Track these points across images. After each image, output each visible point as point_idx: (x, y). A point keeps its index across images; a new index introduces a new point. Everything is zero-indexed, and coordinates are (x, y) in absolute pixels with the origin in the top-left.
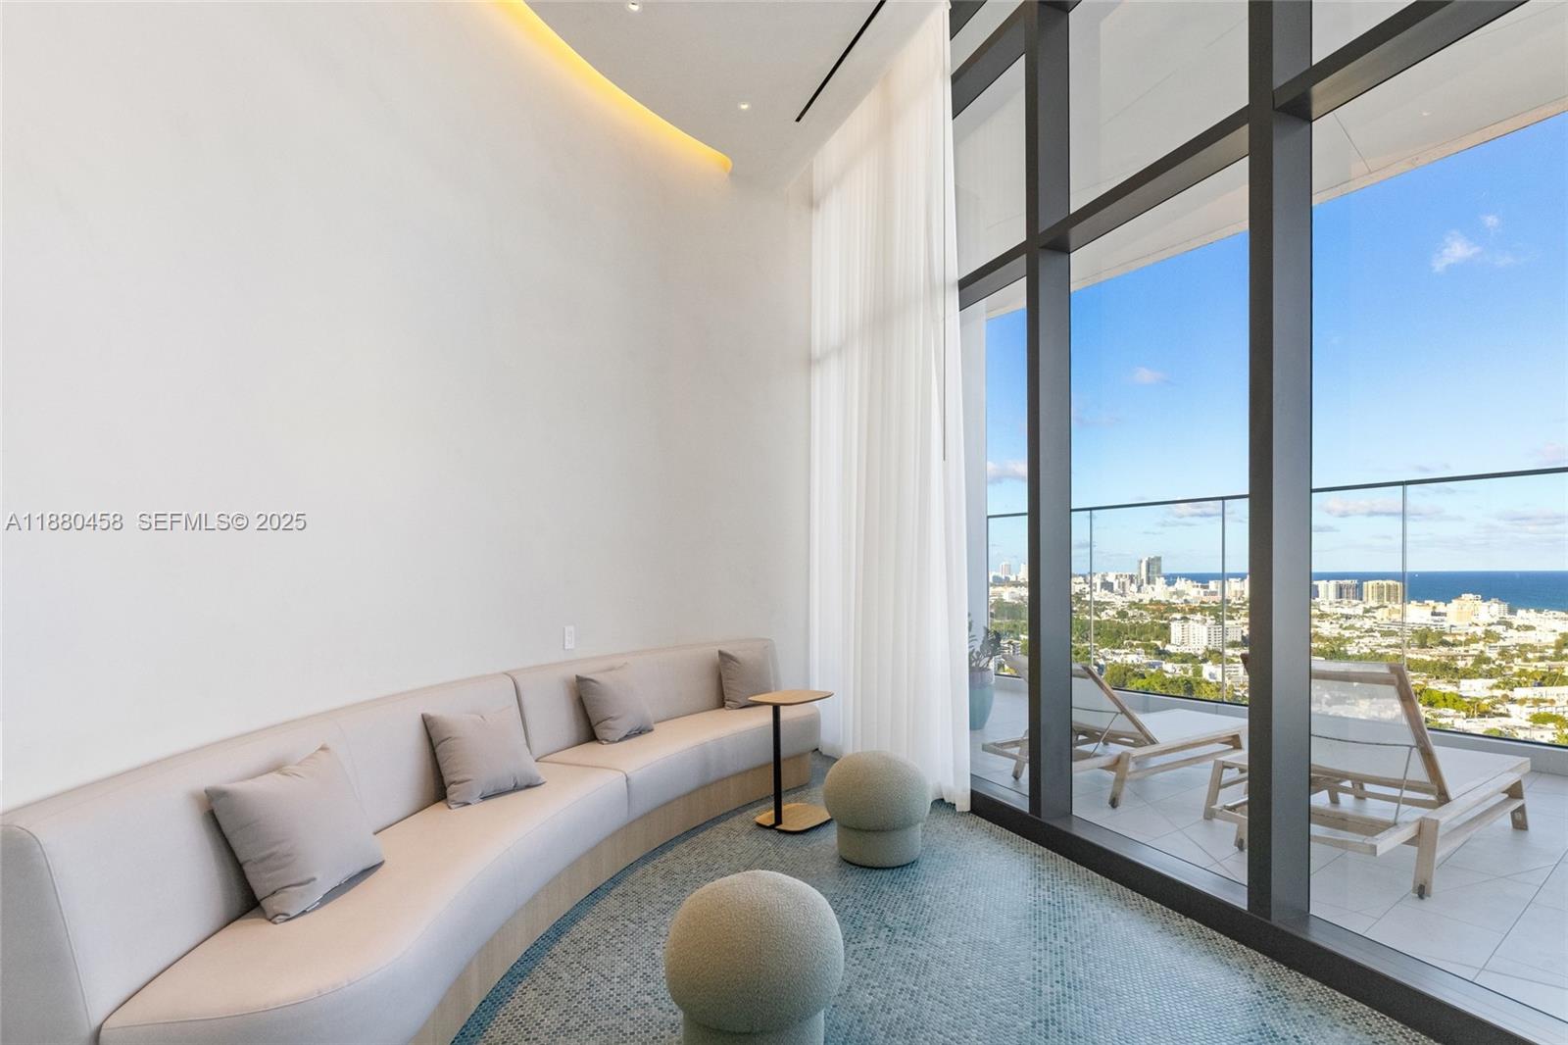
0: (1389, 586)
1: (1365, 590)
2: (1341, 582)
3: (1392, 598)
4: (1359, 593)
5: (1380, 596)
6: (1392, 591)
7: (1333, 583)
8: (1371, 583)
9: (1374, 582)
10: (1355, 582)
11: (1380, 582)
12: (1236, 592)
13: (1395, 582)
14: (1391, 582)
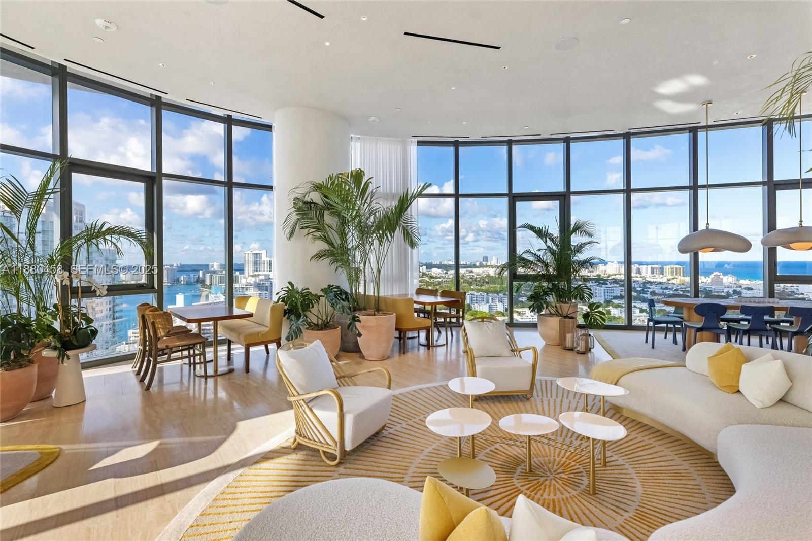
0: (676, 268)
1: (665, 270)
2: (653, 266)
3: (678, 274)
4: (662, 271)
5: (672, 273)
6: (678, 270)
7: (649, 267)
8: (668, 267)
9: (670, 266)
10: (660, 266)
11: (672, 266)
12: (602, 271)
13: (679, 266)
14: (677, 266)
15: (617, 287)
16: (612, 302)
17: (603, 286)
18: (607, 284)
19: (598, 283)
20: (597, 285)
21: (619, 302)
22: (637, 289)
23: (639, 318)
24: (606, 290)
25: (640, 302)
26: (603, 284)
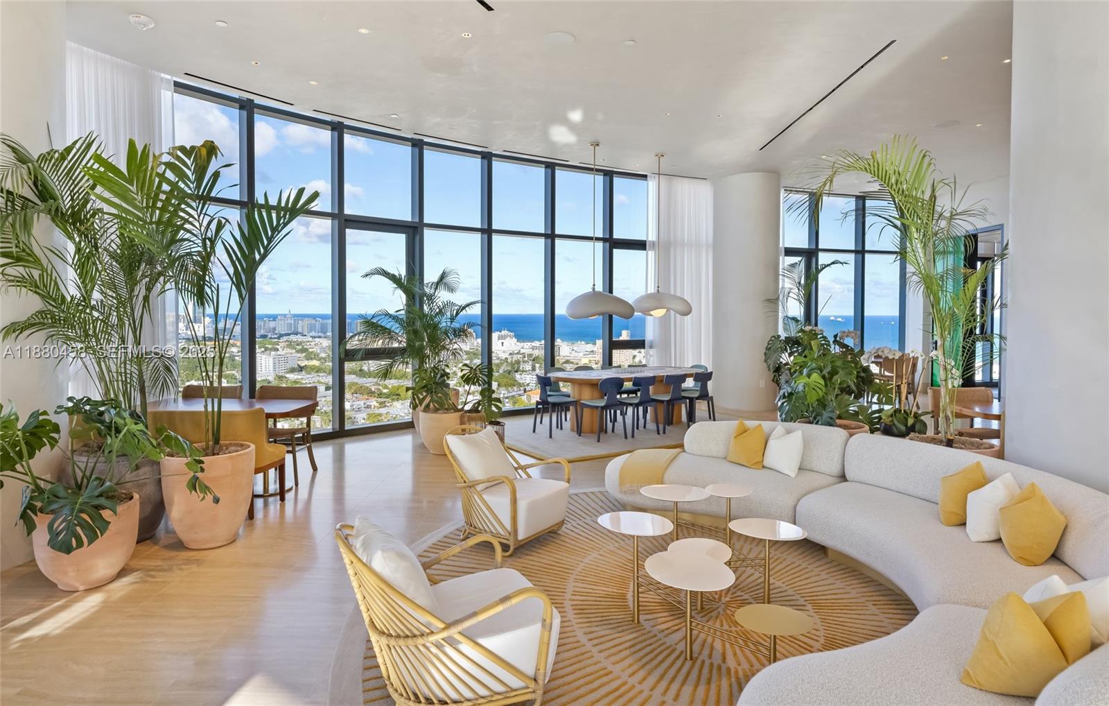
15: (292, 353)
16: (286, 378)
17: (273, 353)
18: (278, 350)
19: (263, 349)
20: (263, 352)
21: (296, 377)
22: (320, 355)
23: (325, 399)
24: (277, 360)
25: (323, 374)
26: (271, 350)
